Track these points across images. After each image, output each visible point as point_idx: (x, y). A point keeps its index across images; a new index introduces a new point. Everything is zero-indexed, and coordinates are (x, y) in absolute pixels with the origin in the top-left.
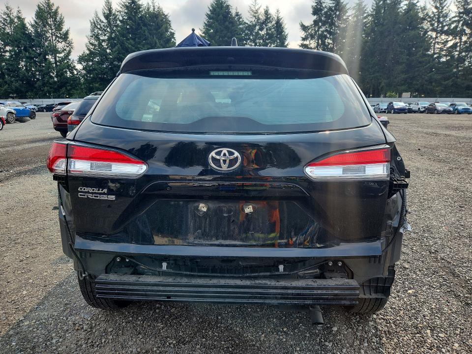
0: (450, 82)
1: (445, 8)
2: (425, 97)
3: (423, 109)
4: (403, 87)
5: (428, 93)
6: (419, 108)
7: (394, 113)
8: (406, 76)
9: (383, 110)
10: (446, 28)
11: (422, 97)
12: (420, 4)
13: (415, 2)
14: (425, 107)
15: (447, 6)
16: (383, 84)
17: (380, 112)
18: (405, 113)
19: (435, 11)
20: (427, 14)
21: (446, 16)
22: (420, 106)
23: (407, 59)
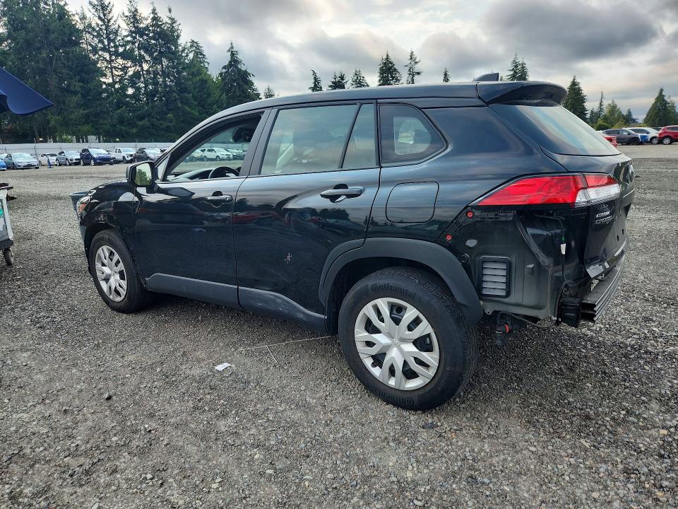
0: (145, 122)
1: (112, 21)
2: (120, 141)
3: (130, 158)
4: (86, 128)
5: (123, 137)
6: (124, 157)
7: (95, 165)
8: (86, 111)
9: (74, 161)
10: (121, 50)
11: (118, 142)
12: (71, 8)
13: (62, 3)
14: (131, 155)
15: (114, 19)
16: (52, 123)
17: (70, 165)
18: (111, 164)
19: (100, 23)
20: (90, 26)
21: (116, 33)
22: (124, 154)
23: (81, 87)
